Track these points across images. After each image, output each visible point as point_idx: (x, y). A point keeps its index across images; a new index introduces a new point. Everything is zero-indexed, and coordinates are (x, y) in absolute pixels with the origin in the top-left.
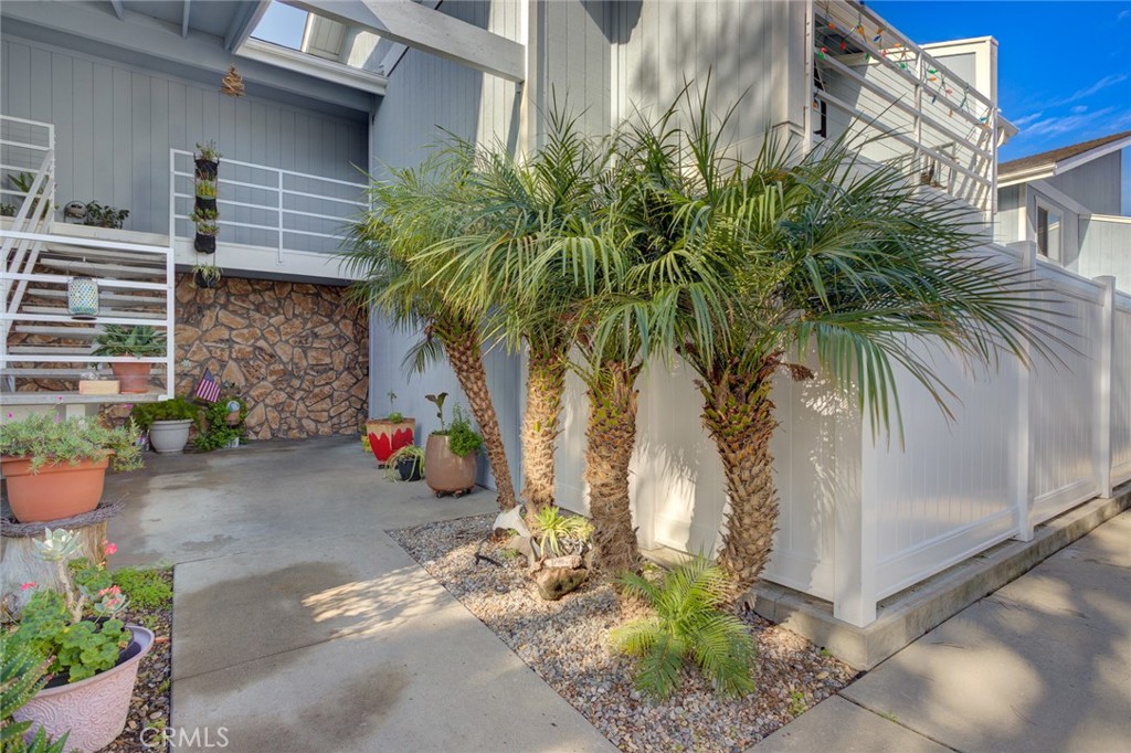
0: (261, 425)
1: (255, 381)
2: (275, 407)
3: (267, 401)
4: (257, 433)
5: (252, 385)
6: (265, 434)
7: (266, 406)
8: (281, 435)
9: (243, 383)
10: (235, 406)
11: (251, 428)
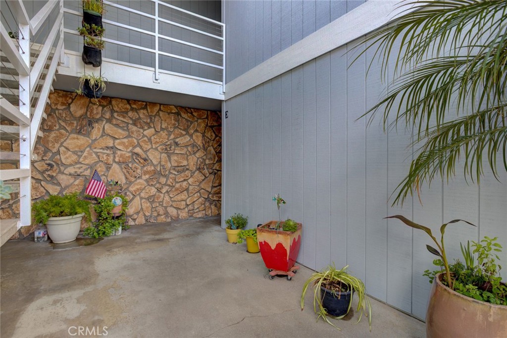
0: (138, 213)
1: (133, 179)
2: (148, 199)
3: (142, 195)
4: (134, 220)
5: (131, 183)
6: (141, 220)
7: (141, 198)
8: (152, 221)
9: (124, 181)
10: (118, 201)
11: (130, 216)
